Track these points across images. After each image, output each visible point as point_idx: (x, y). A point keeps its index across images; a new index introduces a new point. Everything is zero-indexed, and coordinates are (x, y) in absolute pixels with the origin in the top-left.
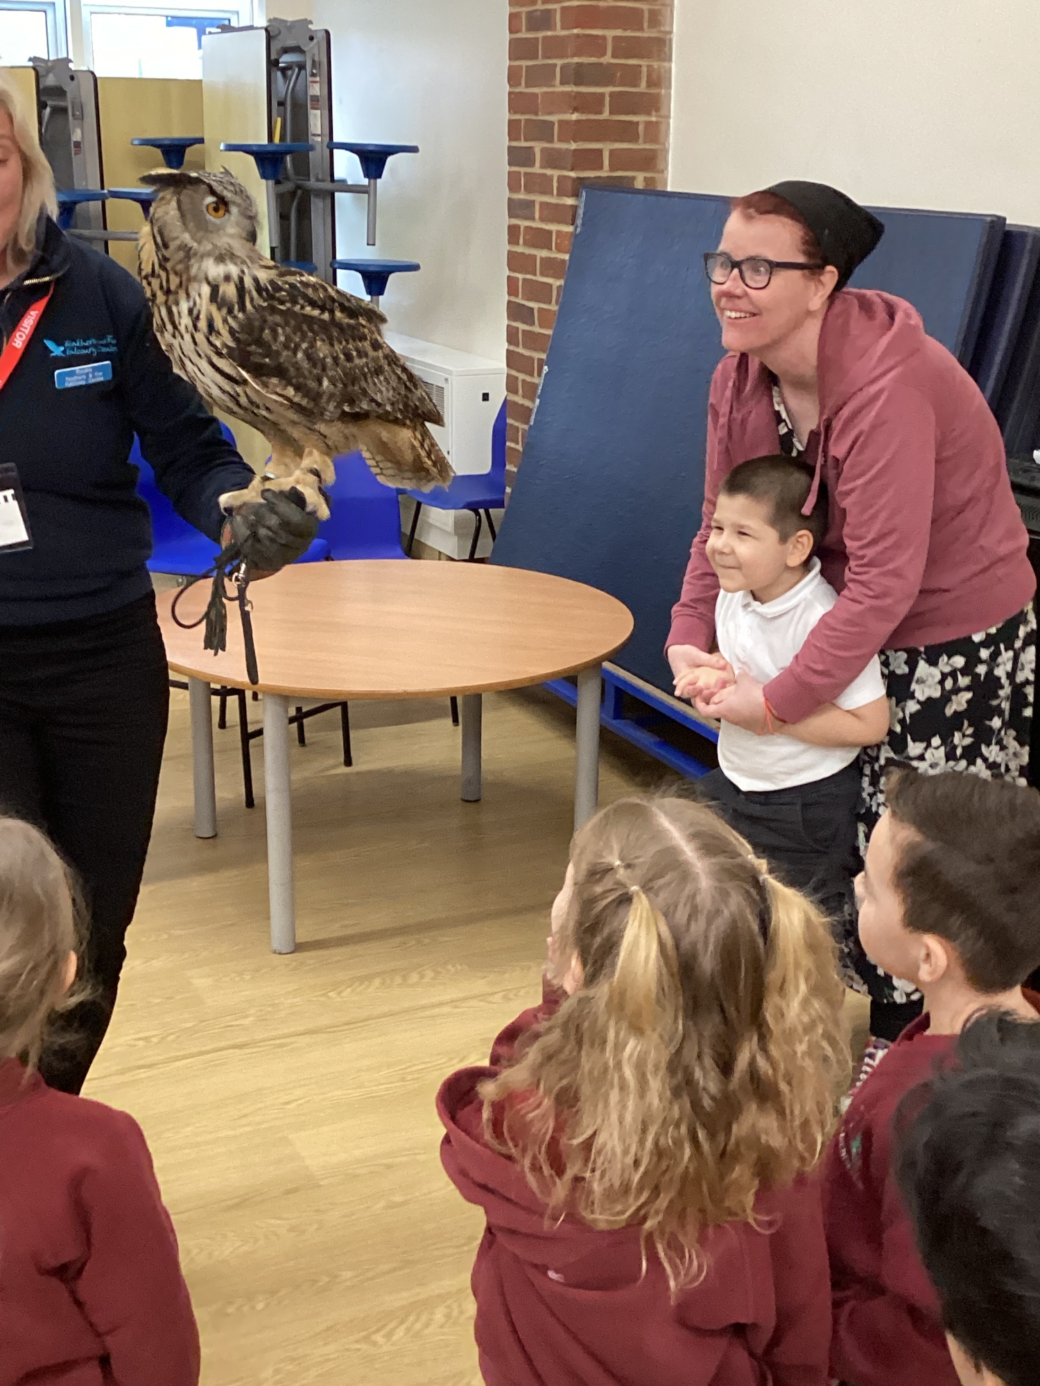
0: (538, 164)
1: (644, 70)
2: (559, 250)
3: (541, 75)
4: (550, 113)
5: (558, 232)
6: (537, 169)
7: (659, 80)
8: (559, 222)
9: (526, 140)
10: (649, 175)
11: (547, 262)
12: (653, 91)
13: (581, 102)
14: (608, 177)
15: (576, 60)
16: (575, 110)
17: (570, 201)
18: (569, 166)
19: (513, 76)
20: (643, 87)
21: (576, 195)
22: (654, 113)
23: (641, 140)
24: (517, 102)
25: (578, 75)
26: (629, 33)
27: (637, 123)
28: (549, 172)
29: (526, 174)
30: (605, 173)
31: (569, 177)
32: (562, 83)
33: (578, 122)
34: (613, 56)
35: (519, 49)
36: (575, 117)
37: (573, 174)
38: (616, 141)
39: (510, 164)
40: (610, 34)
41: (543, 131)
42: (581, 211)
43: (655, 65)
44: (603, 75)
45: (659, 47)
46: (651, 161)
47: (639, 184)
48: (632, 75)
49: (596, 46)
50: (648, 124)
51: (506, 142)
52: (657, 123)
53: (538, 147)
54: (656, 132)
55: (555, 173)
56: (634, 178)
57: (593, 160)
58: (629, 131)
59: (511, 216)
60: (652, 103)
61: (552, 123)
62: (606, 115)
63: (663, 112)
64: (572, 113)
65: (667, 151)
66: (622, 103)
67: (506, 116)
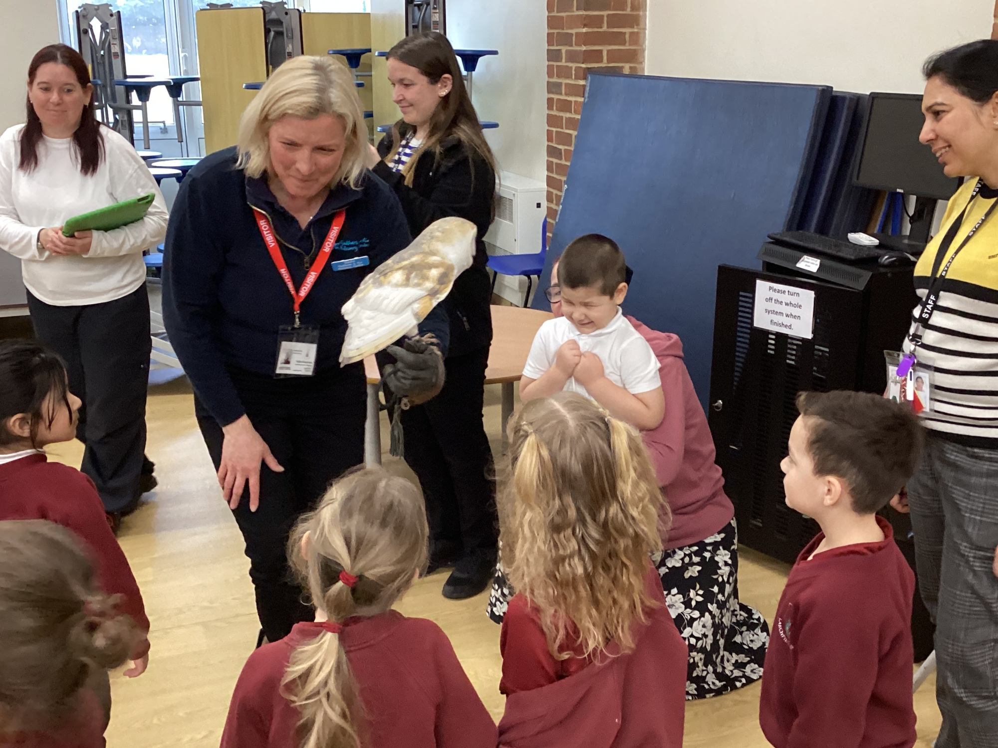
0: (564, 60)
2: (576, 112)
3: (564, 5)
4: (571, 28)
5: (575, 102)
6: (563, 63)
7: (639, 6)
8: (576, 95)
9: (557, 46)
10: (632, 65)
11: (569, 120)
12: (635, 13)
14: (606, 67)
16: (585, 26)
17: (582, 82)
18: (582, 61)
19: (550, 7)
20: (628, 11)
21: (585, 78)
22: (635, 27)
23: (627, 44)
24: (552, 22)
25: (587, 4)
27: (625, 33)
28: (570, 64)
29: (557, 66)
30: (604, 64)
31: (581, 67)
32: (577, 10)
33: (586, 33)
36: (584, 30)
37: (584, 66)
38: (610, 44)
39: (548, 61)
41: (566, 39)
42: (587, 89)
44: (603, 3)
46: (634, 56)
47: (626, 71)
48: (621, 4)
50: (632, 34)
51: (546, 47)
52: (638, 33)
53: (564, 49)
54: (637, 39)
55: (574, 65)
56: (622, 67)
57: (596, 56)
58: (618, 38)
59: (549, 92)
60: (635, 20)
61: (572, 34)
62: (605, 28)
63: (641, 26)
64: (584, 28)
65: (644, 50)
66: (614, 21)
67: (545, 30)
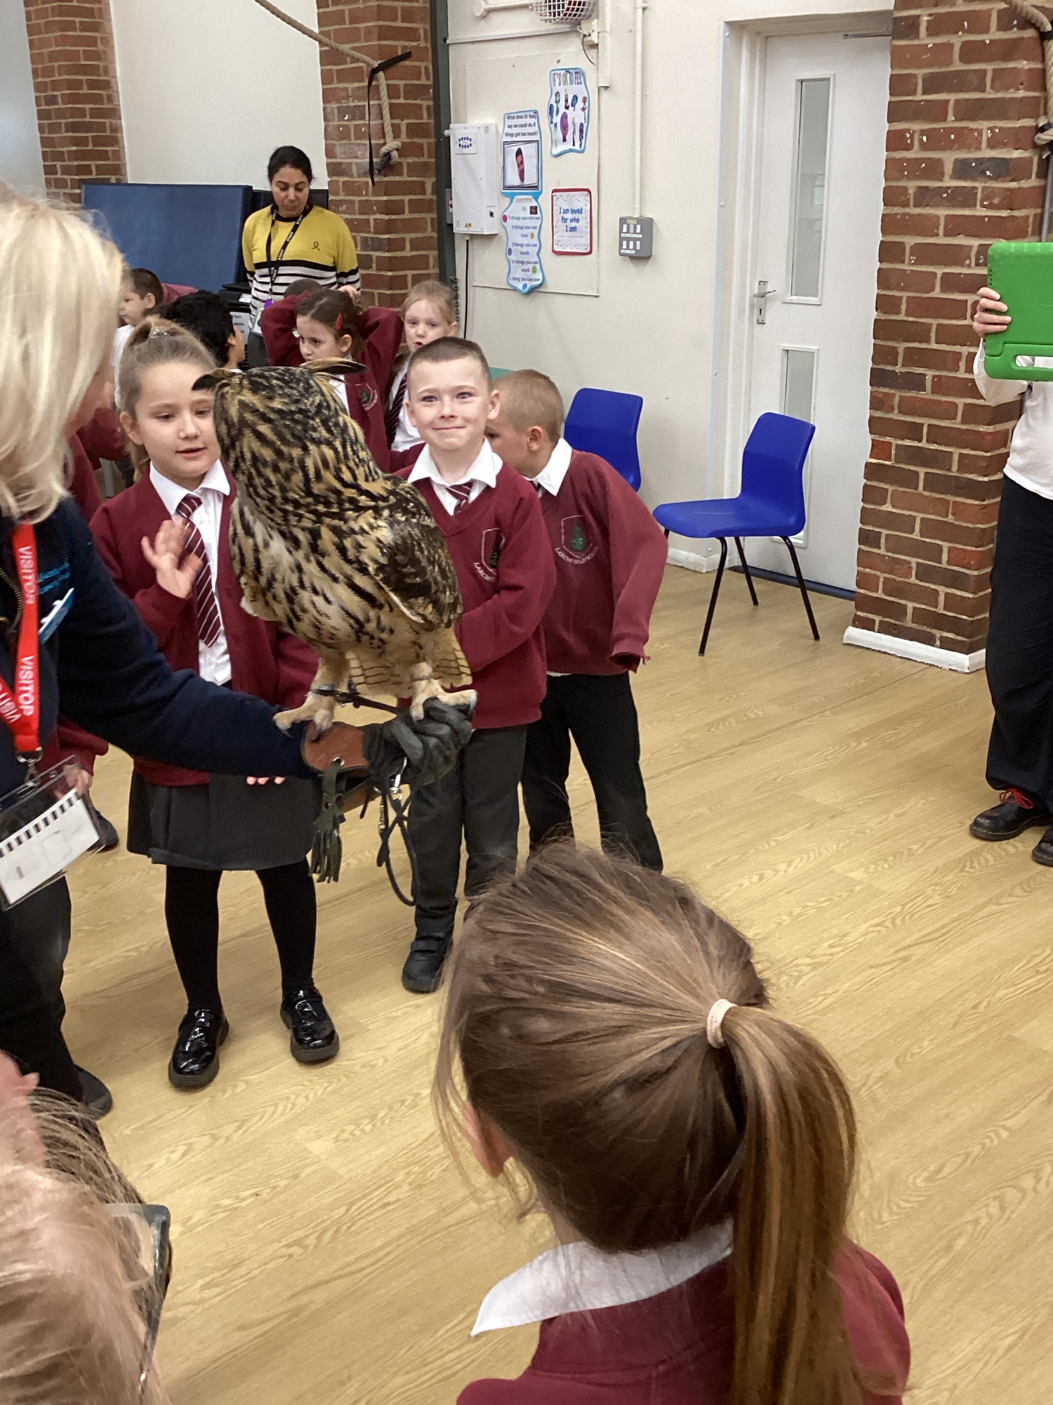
0: (59, 173)
1: (108, 124)
3: (54, 128)
4: (62, 147)
6: (59, 176)
7: (116, 129)
9: (52, 161)
10: (117, 176)
12: (114, 134)
13: (76, 142)
14: (96, 178)
15: (71, 120)
16: (75, 145)
17: (78, 191)
18: (75, 174)
19: (41, 129)
20: (108, 133)
21: (79, 188)
22: (116, 146)
23: (111, 159)
24: (44, 142)
25: (73, 127)
26: (97, 106)
27: (108, 151)
28: (65, 177)
29: (54, 179)
30: (94, 176)
32: (66, 131)
33: (76, 151)
34: (91, 117)
35: (42, 115)
36: (74, 148)
37: (77, 177)
38: (97, 160)
39: (46, 174)
40: (88, 107)
41: (59, 156)
42: (83, 196)
43: (113, 121)
44: (87, 127)
45: (114, 113)
46: (118, 169)
47: (113, 181)
48: (102, 127)
49: (82, 112)
50: (113, 151)
51: (42, 163)
52: (118, 151)
53: (58, 164)
54: (118, 155)
55: (68, 177)
56: (109, 179)
57: (87, 169)
58: (104, 155)
60: (115, 140)
61: (64, 152)
62: (90, 147)
63: (121, 145)
65: (125, 165)
66: (98, 141)
67: (39, 149)
